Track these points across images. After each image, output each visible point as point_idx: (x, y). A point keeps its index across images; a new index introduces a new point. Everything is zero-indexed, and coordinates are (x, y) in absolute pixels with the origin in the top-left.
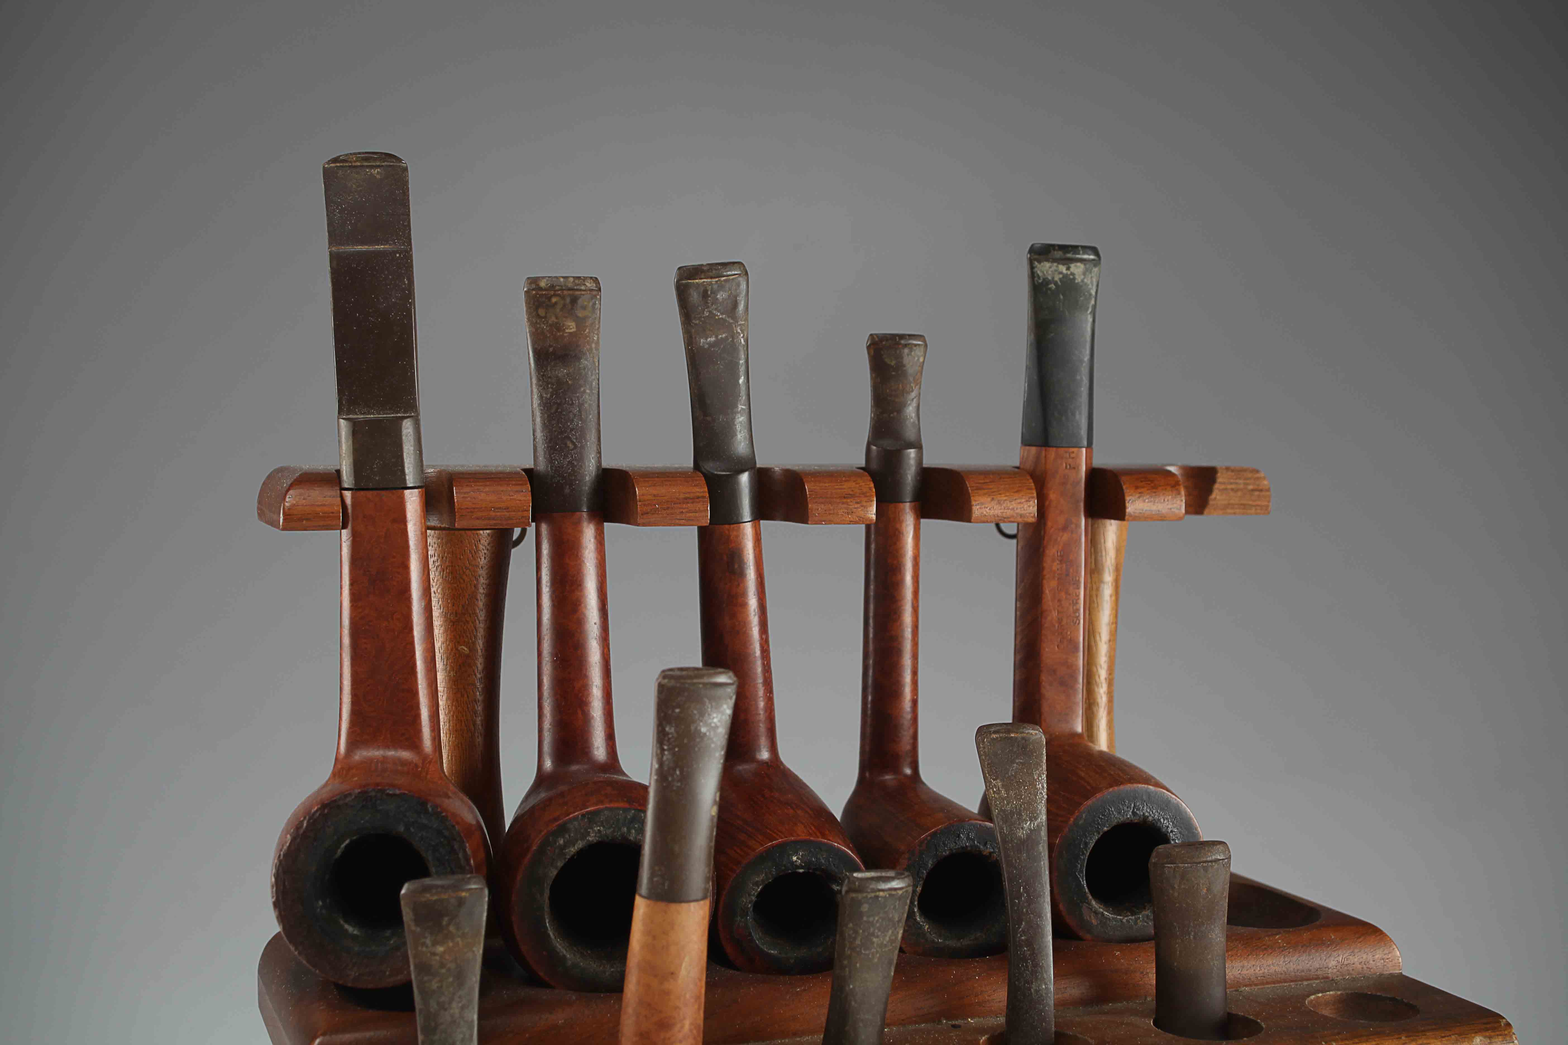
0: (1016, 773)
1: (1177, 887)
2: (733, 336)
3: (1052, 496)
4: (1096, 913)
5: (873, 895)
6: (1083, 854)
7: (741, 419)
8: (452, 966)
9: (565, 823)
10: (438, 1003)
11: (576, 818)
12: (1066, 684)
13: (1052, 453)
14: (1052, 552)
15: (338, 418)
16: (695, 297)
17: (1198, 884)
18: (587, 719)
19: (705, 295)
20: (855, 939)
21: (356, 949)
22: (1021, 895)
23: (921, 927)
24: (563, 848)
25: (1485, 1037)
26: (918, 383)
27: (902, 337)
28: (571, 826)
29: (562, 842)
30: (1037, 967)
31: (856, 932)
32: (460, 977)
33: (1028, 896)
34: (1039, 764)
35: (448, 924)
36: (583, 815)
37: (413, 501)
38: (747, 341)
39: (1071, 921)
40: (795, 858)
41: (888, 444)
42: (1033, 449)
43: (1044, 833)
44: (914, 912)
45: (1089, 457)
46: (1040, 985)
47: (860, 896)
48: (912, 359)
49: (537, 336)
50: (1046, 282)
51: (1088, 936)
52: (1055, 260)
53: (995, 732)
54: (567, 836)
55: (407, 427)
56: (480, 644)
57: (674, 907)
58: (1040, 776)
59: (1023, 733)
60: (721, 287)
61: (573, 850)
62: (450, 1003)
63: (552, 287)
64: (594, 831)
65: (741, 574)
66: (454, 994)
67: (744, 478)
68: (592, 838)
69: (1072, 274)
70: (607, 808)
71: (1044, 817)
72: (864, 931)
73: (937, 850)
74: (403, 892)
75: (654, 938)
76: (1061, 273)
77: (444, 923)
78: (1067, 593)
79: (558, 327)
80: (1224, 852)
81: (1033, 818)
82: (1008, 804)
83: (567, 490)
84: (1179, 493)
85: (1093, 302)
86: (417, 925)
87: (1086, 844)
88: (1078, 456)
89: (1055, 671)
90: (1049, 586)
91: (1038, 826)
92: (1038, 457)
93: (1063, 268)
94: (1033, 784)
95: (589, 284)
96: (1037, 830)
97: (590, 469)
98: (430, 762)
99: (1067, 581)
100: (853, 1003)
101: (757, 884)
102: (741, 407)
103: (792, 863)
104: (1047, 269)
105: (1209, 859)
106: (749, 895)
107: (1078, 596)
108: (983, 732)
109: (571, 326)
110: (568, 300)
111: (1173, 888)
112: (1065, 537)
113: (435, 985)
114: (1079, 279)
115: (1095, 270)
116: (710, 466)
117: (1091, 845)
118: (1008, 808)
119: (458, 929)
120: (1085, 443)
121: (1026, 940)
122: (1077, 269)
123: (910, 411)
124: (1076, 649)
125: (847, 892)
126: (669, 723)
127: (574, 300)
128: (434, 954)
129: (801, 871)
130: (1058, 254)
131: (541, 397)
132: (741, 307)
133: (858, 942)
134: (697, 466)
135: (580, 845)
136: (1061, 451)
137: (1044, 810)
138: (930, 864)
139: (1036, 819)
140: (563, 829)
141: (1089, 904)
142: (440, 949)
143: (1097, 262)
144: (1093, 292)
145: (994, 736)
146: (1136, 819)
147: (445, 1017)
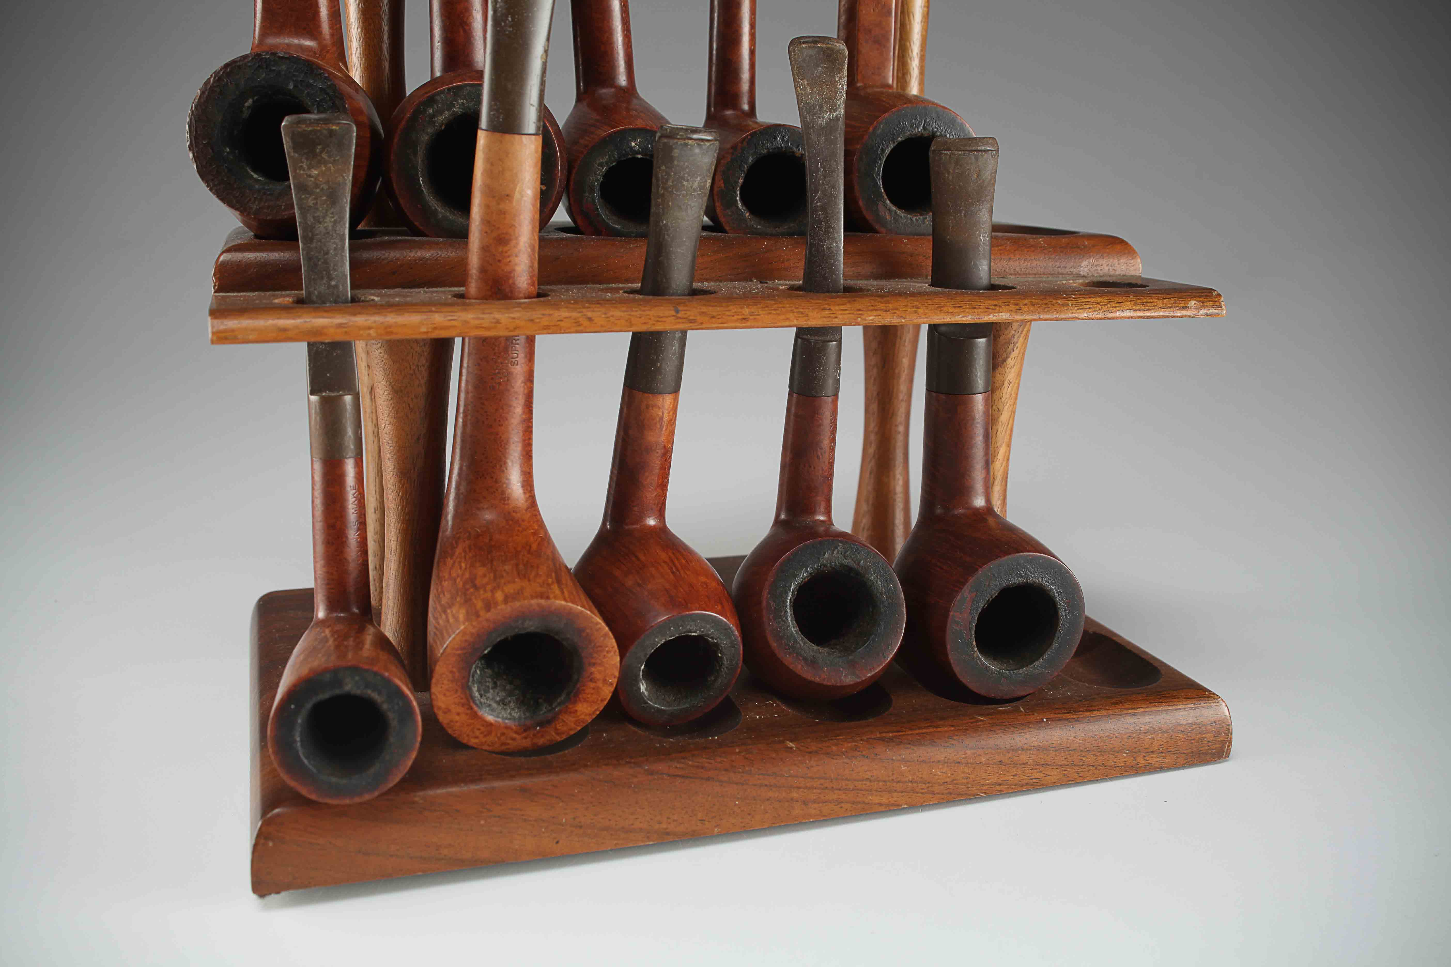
0: (821, 74)
1: (951, 171)
4: (889, 210)
5: (682, 142)
6: (880, 159)
8: (325, 187)
9: (434, 95)
10: (314, 217)
11: (443, 92)
12: (881, 42)
17: (970, 170)
20: (667, 180)
21: (257, 187)
22: (819, 170)
23: (742, 214)
24: (433, 116)
25: (1199, 302)
28: (438, 98)
29: (431, 111)
30: (829, 231)
31: (668, 174)
32: (333, 198)
33: (825, 171)
34: (841, 70)
35: (321, 152)
36: (449, 89)
39: (869, 217)
40: (633, 144)
43: (841, 124)
44: (737, 200)
47: (671, 142)
51: (883, 230)
53: (804, 43)
54: (435, 106)
57: (508, 137)
58: (840, 78)
59: (828, 44)
61: (441, 120)
62: (324, 218)
64: (458, 103)
66: (327, 211)
68: (457, 109)
70: (469, 85)
71: (841, 112)
72: (675, 174)
73: (756, 148)
74: (283, 124)
75: (494, 164)
77: (318, 150)
80: (993, 146)
81: (832, 110)
82: (812, 98)
86: (295, 152)
87: (883, 151)
89: (870, 31)
91: (836, 116)
94: (834, 84)
96: (836, 120)
98: (327, 52)
100: (666, 237)
101: (601, 165)
103: (631, 148)
105: (979, 148)
106: (596, 174)
108: (795, 42)
111: (949, 172)
113: (311, 202)
117: (887, 152)
118: (812, 101)
119: (329, 157)
121: (821, 206)
124: (890, 13)
125: (660, 138)
128: (310, 176)
129: (639, 156)
133: (670, 183)
135: (447, 115)
137: (842, 105)
138: (750, 160)
139: (835, 111)
141: (884, 202)
142: (315, 172)
145: (805, 46)
146: (926, 134)
147: (320, 229)
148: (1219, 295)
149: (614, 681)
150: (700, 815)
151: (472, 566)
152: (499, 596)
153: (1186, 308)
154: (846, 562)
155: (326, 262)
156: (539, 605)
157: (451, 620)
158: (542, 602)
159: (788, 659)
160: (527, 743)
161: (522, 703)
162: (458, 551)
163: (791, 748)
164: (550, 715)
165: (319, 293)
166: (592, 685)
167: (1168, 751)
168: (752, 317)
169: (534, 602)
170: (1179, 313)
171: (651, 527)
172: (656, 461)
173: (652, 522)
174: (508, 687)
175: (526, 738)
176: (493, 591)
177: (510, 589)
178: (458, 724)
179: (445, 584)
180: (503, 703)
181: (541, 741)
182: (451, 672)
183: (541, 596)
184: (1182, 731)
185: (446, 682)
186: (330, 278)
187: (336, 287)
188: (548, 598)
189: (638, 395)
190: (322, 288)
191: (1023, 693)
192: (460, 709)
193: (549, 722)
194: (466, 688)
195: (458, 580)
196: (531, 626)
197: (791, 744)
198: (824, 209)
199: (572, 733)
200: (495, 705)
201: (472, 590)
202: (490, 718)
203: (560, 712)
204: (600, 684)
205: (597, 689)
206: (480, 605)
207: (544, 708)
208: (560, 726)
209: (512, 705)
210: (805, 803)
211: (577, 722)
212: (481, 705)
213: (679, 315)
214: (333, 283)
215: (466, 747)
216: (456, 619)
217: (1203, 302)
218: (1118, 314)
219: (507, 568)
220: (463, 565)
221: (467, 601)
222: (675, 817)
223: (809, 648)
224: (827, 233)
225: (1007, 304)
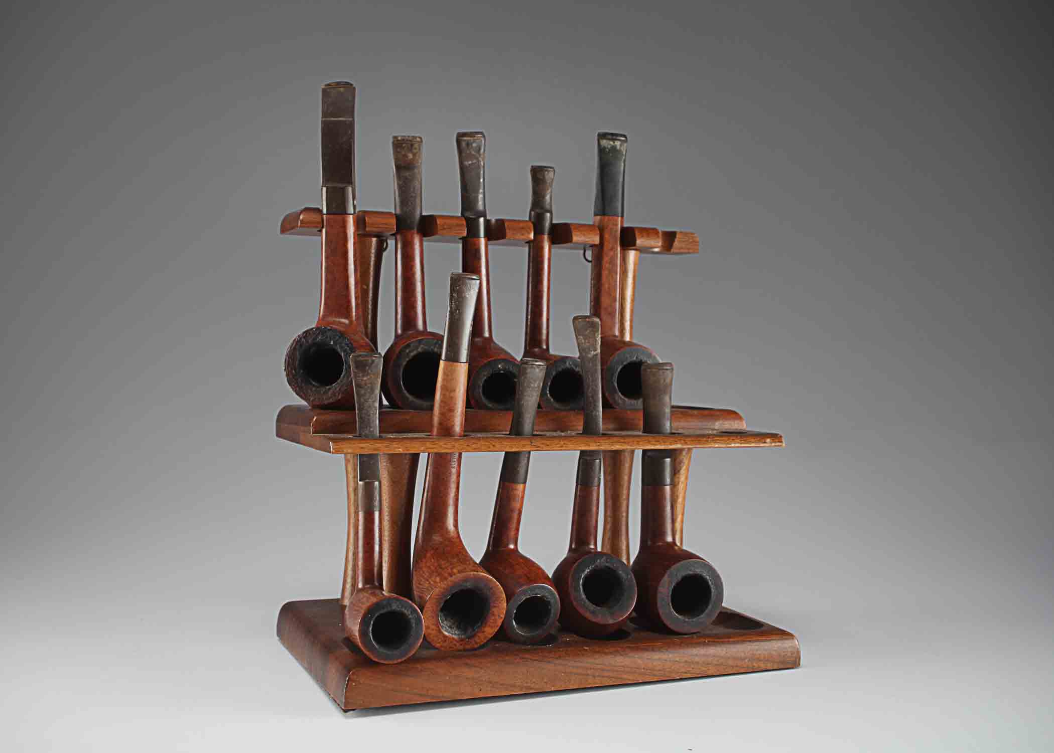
0: (588, 333)
2: (479, 161)
3: (606, 236)
4: (621, 398)
5: (531, 366)
6: (616, 373)
7: (481, 196)
8: (369, 385)
9: (410, 343)
10: (363, 398)
12: (612, 314)
13: (606, 218)
14: (606, 259)
15: (322, 187)
16: (464, 144)
17: (660, 378)
18: (416, 313)
19: (468, 144)
20: (524, 384)
21: (314, 389)
23: (550, 400)
24: (408, 354)
25: (771, 439)
26: (551, 185)
27: (545, 167)
28: (411, 345)
31: (524, 381)
34: (598, 331)
35: (368, 369)
36: (417, 341)
37: (351, 220)
38: (484, 164)
39: (611, 401)
40: (500, 366)
41: (538, 211)
42: (598, 218)
43: (599, 356)
44: (547, 393)
45: (622, 222)
46: (596, 413)
47: (526, 366)
48: (549, 175)
49: (397, 160)
50: (605, 148)
51: (617, 407)
52: (609, 139)
53: (580, 319)
55: (350, 189)
56: (371, 285)
57: (455, 364)
58: (598, 335)
59: (590, 318)
60: (474, 141)
61: (412, 354)
62: (369, 399)
63: (403, 140)
65: (479, 259)
66: (369, 396)
67: (482, 220)
68: (420, 350)
69: (616, 145)
70: (425, 338)
71: (599, 351)
72: (528, 381)
73: (558, 367)
74: (349, 357)
75: (448, 376)
76: (610, 145)
77: (366, 369)
78: (612, 276)
79: (405, 156)
80: (670, 367)
81: (595, 350)
83: (409, 221)
84: (658, 237)
85: (624, 157)
86: (357, 369)
87: (617, 369)
88: (617, 221)
89: (607, 309)
90: (605, 273)
91: (597, 353)
92: (601, 221)
93: (612, 143)
94: (595, 338)
95: (418, 139)
96: (597, 355)
97: (417, 216)
98: (352, 324)
99: (613, 272)
100: (523, 409)
101: (484, 376)
102: (481, 191)
103: (499, 368)
104: (604, 142)
105: (664, 368)
106: (481, 380)
107: (617, 278)
108: (575, 319)
109: (410, 156)
110: (409, 145)
111: (650, 379)
112: (612, 253)
113: (362, 392)
114: (618, 147)
115: (625, 145)
116: (467, 214)
117: (619, 370)
118: (585, 346)
119: (372, 371)
120: (620, 215)
121: (591, 395)
122: (618, 143)
123: (548, 197)
125: (521, 364)
126: (454, 292)
127: (412, 145)
128: (362, 380)
129: (502, 372)
130: (610, 137)
131: (398, 184)
132: (482, 150)
134: (462, 214)
135: (415, 352)
136: (611, 217)
137: (599, 348)
138: (555, 373)
140: (408, 346)
141: (618, 394)
142: (365, 378)
143: (626, 141)
144: (624, 153)
145: (580, 320)
146: (638, 361)
147: (366, 404)
148: (781, 437)
149: (503, 616)
150: (545, 680)
151: (438, 560)
152: (455, 571)
153: (765, 442)
154: (607, 564)
155: (369, 420)
156: (473, 574)
157: (432, 583)
158: (475, 573)
159: (581, 611)
160: (461, 647)
161: (458, 628)
162: (428, 555)
163: (587, 650)
164: (473, 633)
165: (366, 433)
166: (493, 618)
167: (768, 660)
168: (564, 445)
169: (472, 573)
170: (762, 445)
171: (511, 549)
172: (515, 515)
173: (512, 546)
174: (452, 621)
175: (461, 645)
176: (452, 569)
177: (459, 568)
178: (432, 635)
179: (424, 569)
180: (450, 627)
181: (468, 647)
182: (432, 607)
183: (474, 571)
184: (775, 650)
185: (429, 612)
186: (370, 427)
187: (373, 431)
188: (477, 572)
189: (507, 484)
190: (367, 432)
191: (695, 631)
192: (433, 627)
193: (473, 636)
194: (437, 616)
195: (432, 567)
196: (469, 585)
197: (586, 648)
198: (592, 397)
199: (482, 643)
200: (447, 628)
201: (440, 570)
202: (446, 633)
203: (477, 632)
204: (497, 617)
205: (495, 621)
206: (446, 575)
207: (470, 630)
208: (476, 639)
209: (454, 628)
210: (594, 676)
211: (485, 637)
212: (442, 627)
213: (533, 444)
214: (372, 429)
215: (434, 648)
216: (435, 582)
217: (773, 440)
218: (733, 445)
219: (455, 560)
220: (433, 560)
221: (439, 575)
222: (534, 680)
223: (592, 607)
224: (594, 408)
225: (680, 440)
